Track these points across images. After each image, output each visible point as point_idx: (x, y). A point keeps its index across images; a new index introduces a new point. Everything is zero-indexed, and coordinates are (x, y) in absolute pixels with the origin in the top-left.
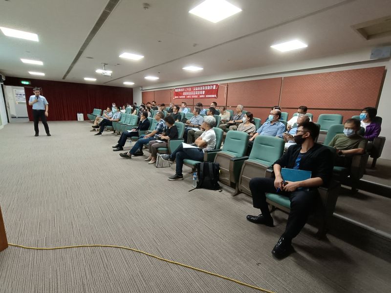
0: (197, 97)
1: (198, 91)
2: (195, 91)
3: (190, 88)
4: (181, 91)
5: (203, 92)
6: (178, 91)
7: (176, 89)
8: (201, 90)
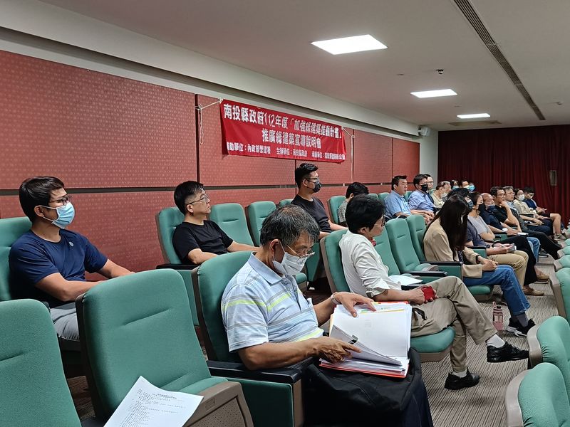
1: (306, 134)
3: (285, 120)
4: (251, 121)
5: (318, 143)
6: (240, 117)
7: (227, 107)
8: (315, 135)
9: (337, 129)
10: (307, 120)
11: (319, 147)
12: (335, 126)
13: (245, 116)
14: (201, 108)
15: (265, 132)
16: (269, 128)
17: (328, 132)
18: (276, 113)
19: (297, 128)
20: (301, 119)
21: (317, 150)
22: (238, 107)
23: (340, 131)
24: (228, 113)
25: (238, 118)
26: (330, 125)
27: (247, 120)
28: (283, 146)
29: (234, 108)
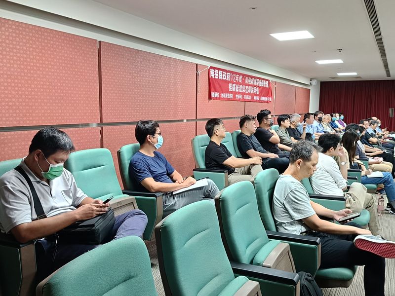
0: (249, 98)
1: (251, 85)
2: (249, 85)
3: (241, 77)
4: (224, 79)
5: (257, 91)
6: (218, 77)
7: (212, 70)
8: (255, 86)
9: (267, 82)
10: (252, 77)
11: (258, 93)
12: (266, 80)
13: (221, 76)
14: (199, 72)
15: (230, 85)
16: (233, 83)
17: (263, 84)
18: (236, 73)
19: (246, 82)
20: (249, 76)
21: (257, 95)
22: (217, 71)
23: (269, 83)
24: (212, 75)
25: (217, 77)
26: (264, 79)
27: (221, 78)
28: (239, 93)
29: (215, 71)
